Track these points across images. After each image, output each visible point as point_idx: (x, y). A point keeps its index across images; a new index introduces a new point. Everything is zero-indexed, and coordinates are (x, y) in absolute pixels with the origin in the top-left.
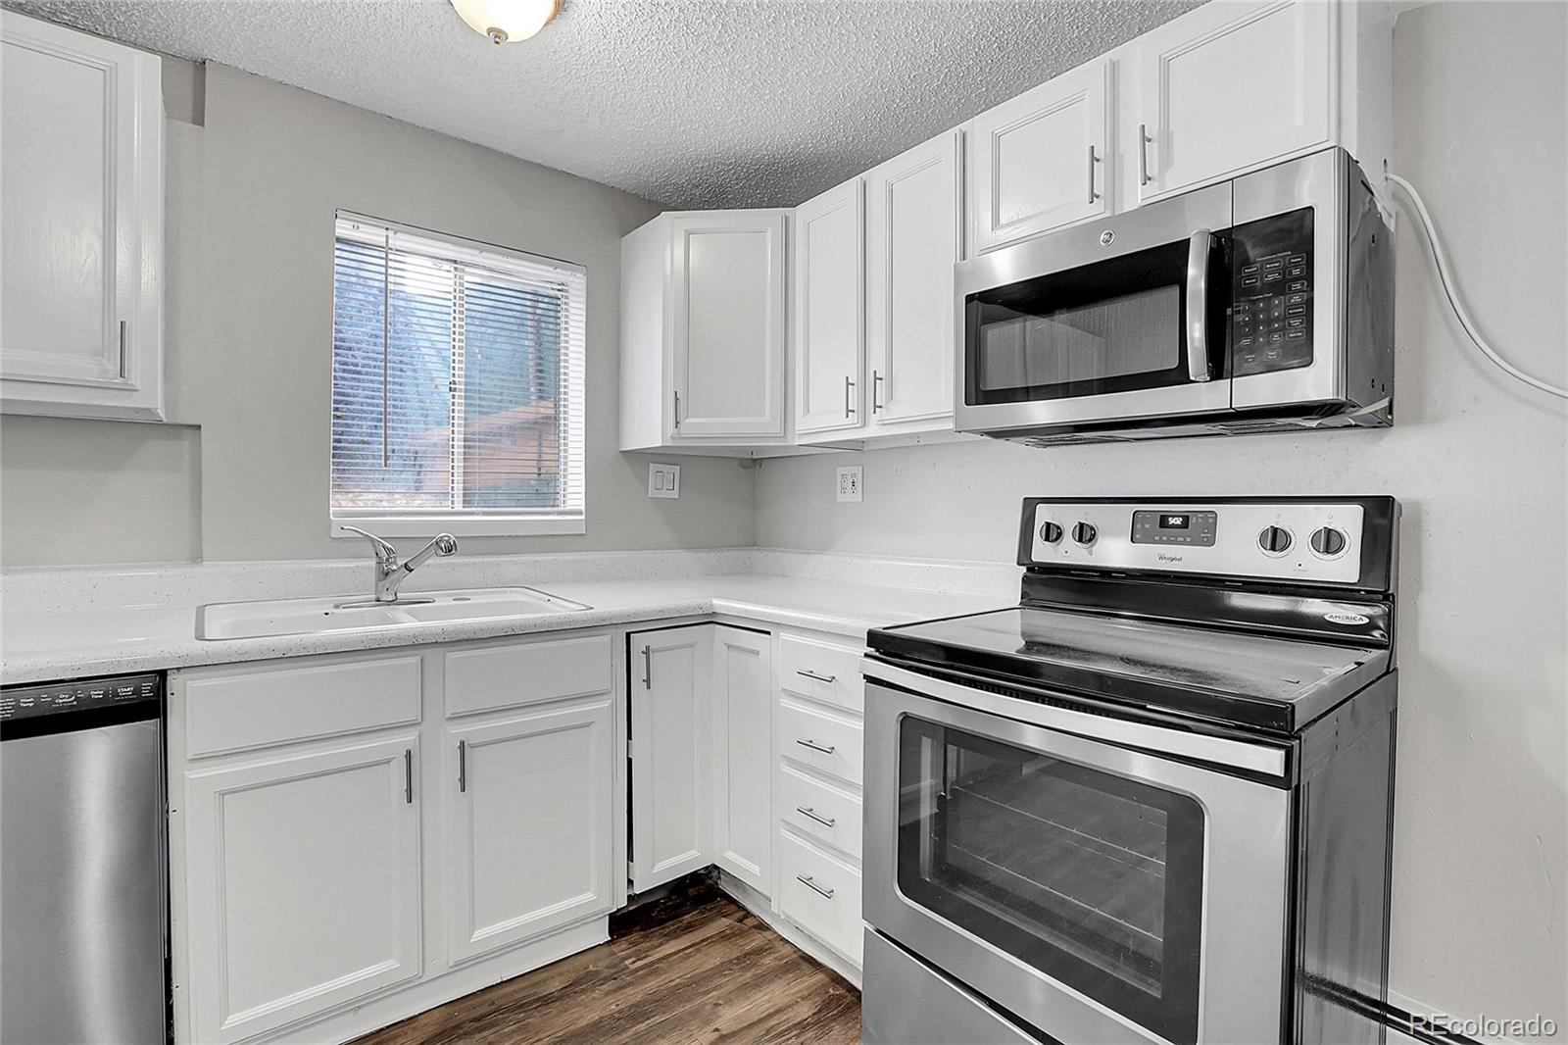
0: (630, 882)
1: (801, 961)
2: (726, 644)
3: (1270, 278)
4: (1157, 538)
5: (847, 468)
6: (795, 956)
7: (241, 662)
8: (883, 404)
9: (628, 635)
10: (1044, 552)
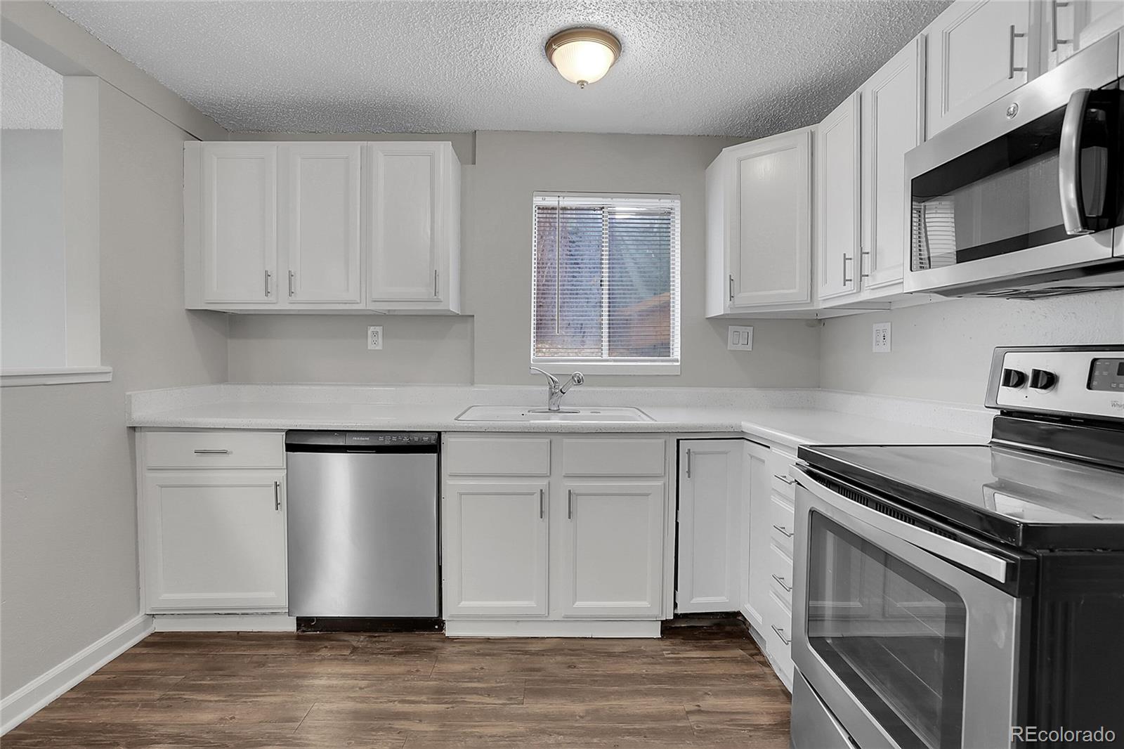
0: (676, 605)
1: (781, 692)
2: (750, 455)
4: (1114, 385)
5: (880, 325)
6: (779, 688)
8: (869, 274)
9: (678, 441)
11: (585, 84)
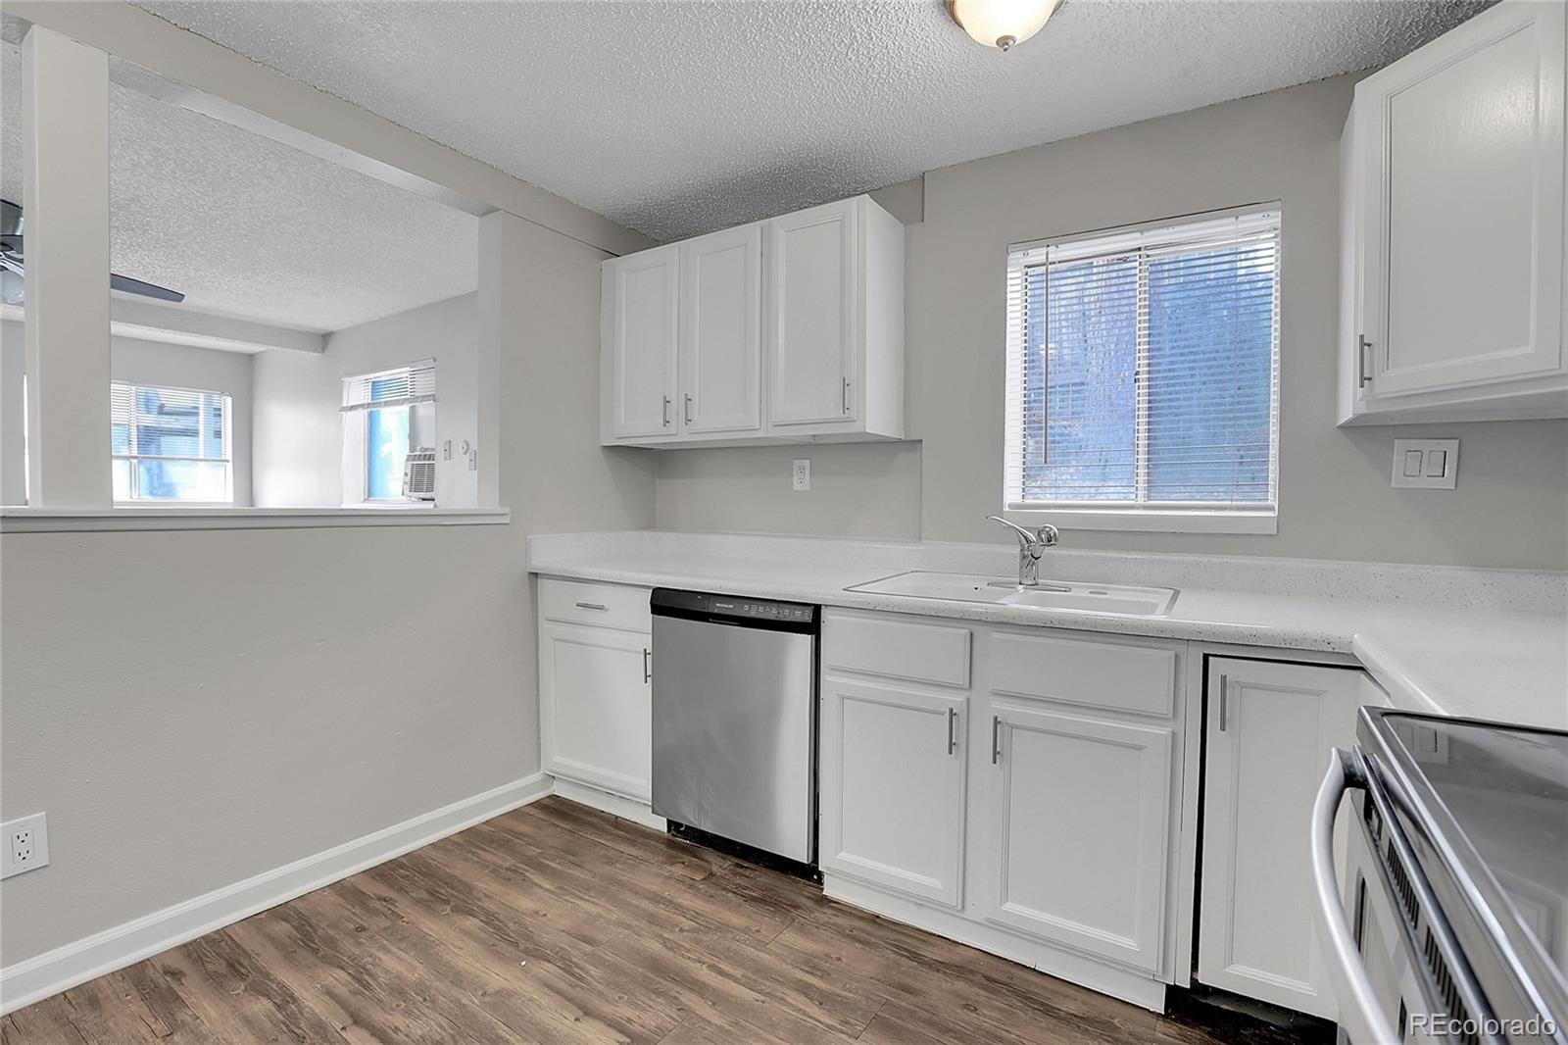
9: (1206, 657)
11: (1011, 43)
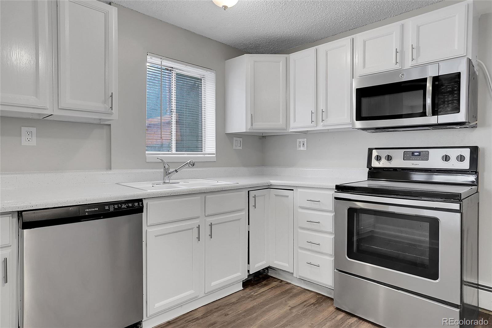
0: (249, 271)
1: (305, 290)
2: (275, 194)
3: (449, 90)
4: (411, 159)
5: (301, 139)
6: (303, 289)
7: (161, 197)
8: (324, 120)
9: (249, 191)
10: (375, 164)
